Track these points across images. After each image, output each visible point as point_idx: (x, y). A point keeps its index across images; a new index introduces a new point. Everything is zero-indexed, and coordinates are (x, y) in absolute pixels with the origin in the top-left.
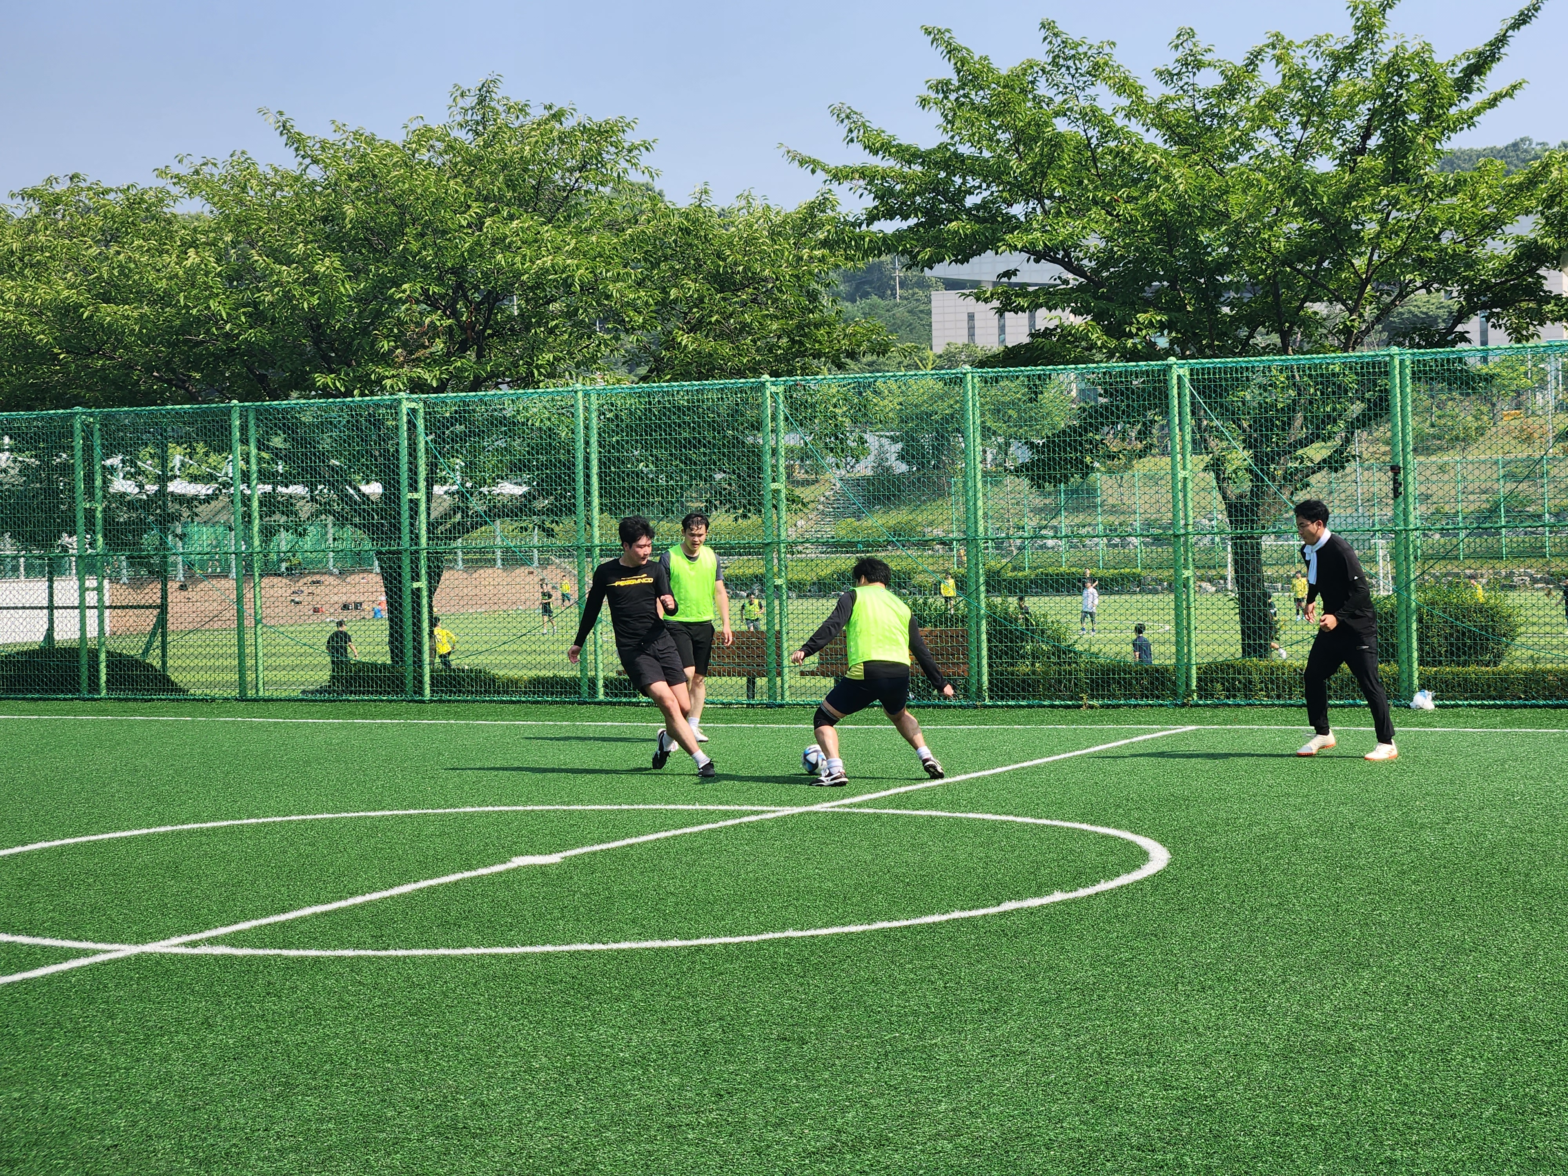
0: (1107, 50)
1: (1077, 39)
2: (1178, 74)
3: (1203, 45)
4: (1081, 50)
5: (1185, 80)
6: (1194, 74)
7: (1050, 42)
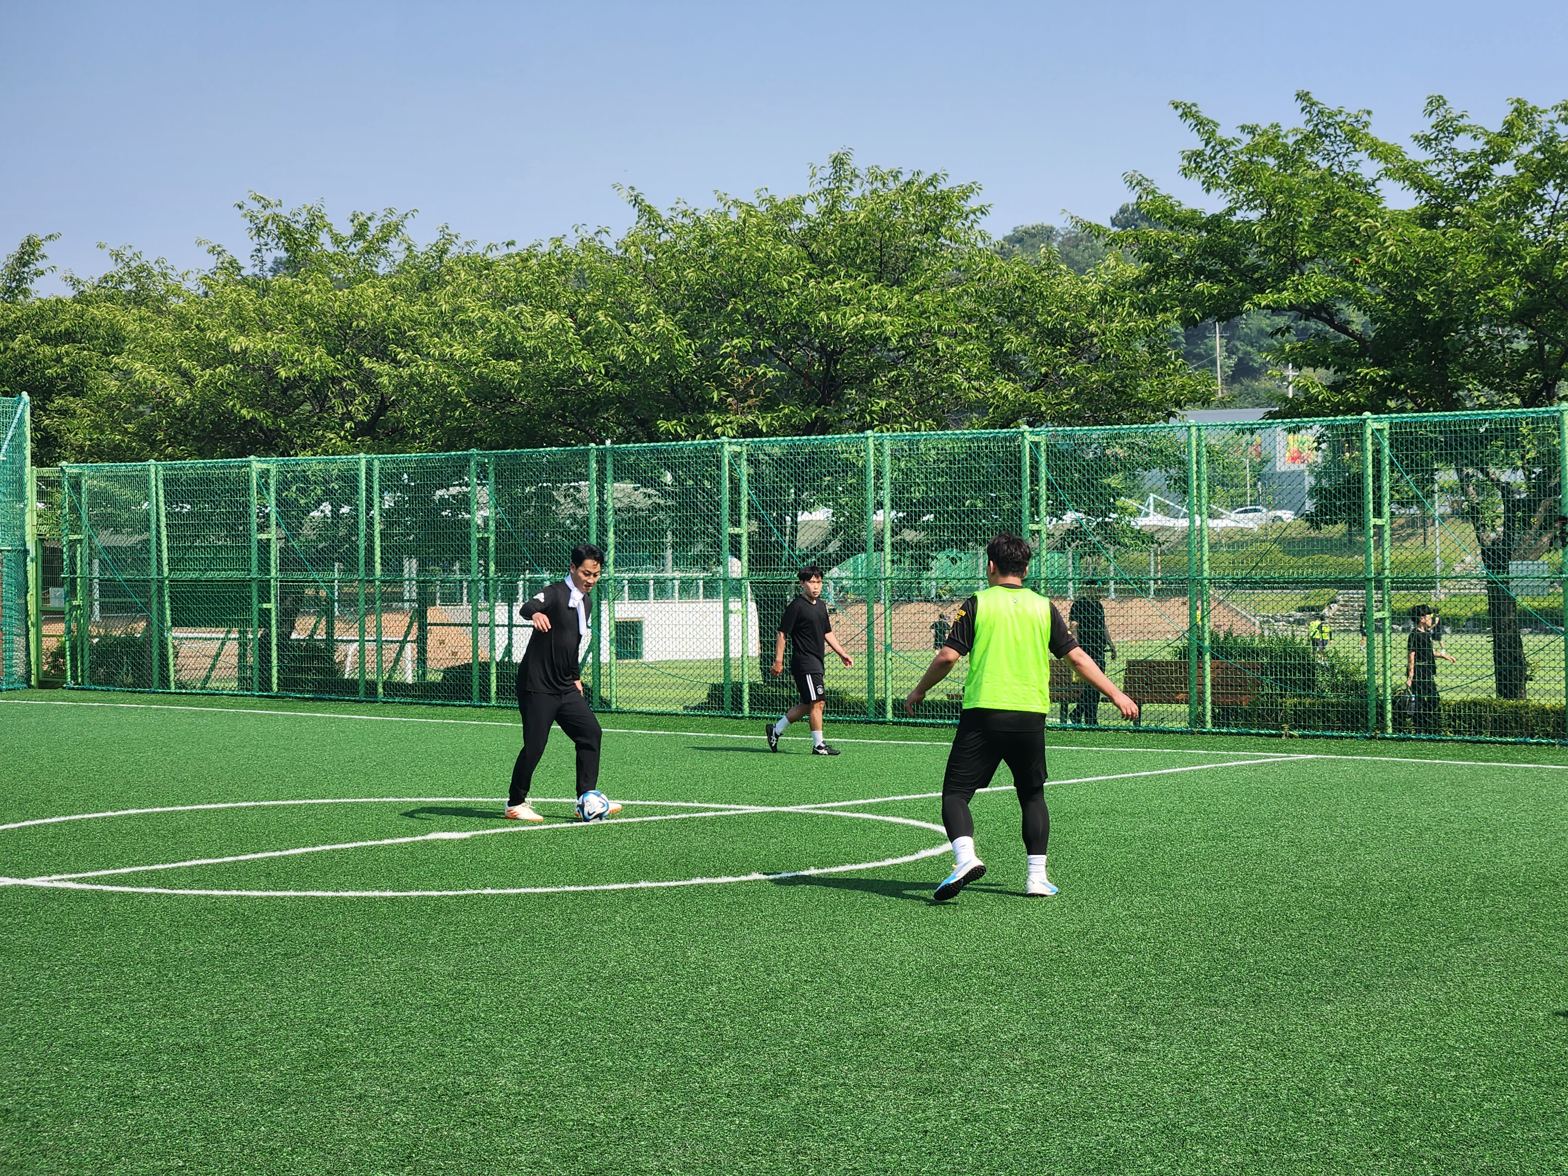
0: (1365, 118)
1: (1334, 108)
2: (1436, 139)
3: (1455, 113)
4: (1339, 119)
5: (1445, 144)
6: (1452, 139)
7: (1309, 112)
